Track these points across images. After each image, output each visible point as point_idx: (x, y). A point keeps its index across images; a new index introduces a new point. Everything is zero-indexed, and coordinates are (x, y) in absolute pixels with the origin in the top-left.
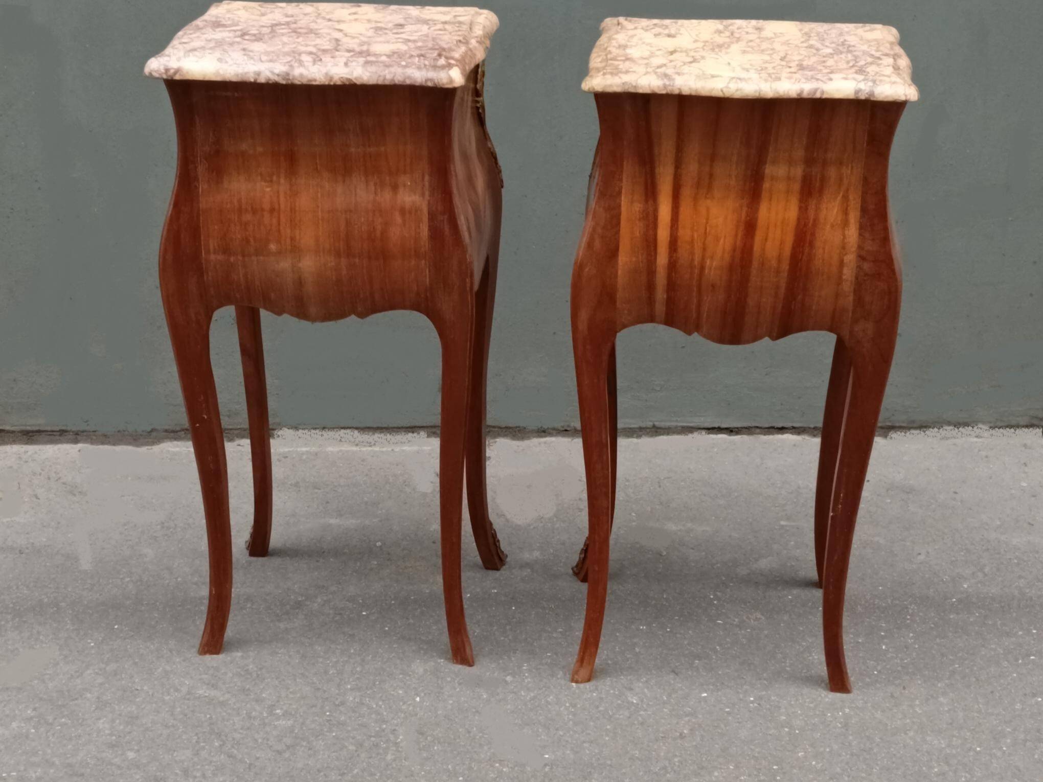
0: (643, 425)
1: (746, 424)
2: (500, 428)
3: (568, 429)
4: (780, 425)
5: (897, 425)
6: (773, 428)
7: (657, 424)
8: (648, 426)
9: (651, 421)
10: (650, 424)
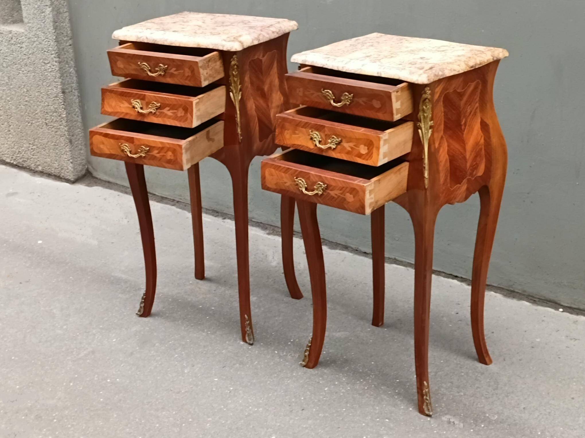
0: (390, 257)
1: (439, 270)
2: (329, 241)
3: (358, 250)
4: (455, 274)
5: (516, 291)
6: (451, 275)
7: (397, 258)
8: (393, 258)
9: (394, 256)
10: (393, 257)
